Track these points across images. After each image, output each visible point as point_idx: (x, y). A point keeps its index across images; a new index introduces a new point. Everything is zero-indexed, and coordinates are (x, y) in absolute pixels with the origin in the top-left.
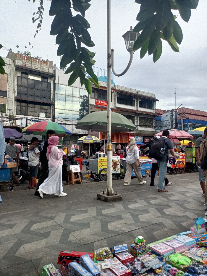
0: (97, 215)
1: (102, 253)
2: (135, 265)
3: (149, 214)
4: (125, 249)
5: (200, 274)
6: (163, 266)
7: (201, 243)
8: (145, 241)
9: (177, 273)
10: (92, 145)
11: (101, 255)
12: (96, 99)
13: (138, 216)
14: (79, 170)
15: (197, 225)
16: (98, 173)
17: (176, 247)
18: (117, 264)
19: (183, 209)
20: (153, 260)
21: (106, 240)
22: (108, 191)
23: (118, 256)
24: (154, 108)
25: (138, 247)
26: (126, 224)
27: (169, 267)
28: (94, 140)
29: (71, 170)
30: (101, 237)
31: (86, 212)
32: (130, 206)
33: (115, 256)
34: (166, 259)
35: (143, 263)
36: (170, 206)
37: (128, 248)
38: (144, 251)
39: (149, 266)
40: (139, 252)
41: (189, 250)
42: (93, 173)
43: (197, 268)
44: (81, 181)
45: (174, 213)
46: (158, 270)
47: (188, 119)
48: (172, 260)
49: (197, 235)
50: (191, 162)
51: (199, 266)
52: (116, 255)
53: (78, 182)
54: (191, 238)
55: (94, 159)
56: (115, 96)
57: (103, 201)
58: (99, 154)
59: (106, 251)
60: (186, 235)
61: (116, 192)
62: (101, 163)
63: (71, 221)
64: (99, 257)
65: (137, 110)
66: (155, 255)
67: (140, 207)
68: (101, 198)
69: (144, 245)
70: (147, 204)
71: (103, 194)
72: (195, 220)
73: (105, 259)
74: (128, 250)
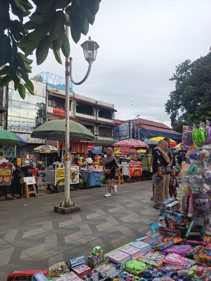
0: (54, 229)
1: (57, 268)
2: (92, 277)
3: (107, 223)
4: (82, 262)
5: (154, 277)
6: (120, 274)
7: (155, 247)
8: (102, 251)
9: (133, 279)
10: (48, 154)
11: (56, 270)
12: (54, 107)
13: (97, 226)
14: (34, 182)
15: (152, 230)
16: (55, 185)
17: (133, 253)
18: (74, 278)
19: (139, 216)
20: (110, 270)
22: (65, 202)
23: (74, 269)
24: (113, 118)
25: (95, 258)
26: (83, 235)
27: (126, 275)
28: (51, 149)
29: (25, 182)
30: (57, 252)
31: (41, 226)
32: (88, 217)
33: (71, 270)
34: (122, 267)
35: (100, 274)
36: (127, 214)
37: (85, 260)
38: (101, 261)
39: (106, 276)
40: (96, 263)
41: (144, 255)
42: (50, 185)
43: (151, 272)
44: (36, 193)
45: (131, 221)
46: (115, 279)
47: (144, 129)
48: (129, 267)
49: (152, 240)
50: (147, 170)
51: (153, 270)
52: (72, 268)
53: (32, 195)
54: (146, 244)
55: (51, 169)
56: (74, 105)
57: (61, 213)
58: (56, 164)
59: (62, 266)
60: (142, 240)
61: (74, 203)
62: (59, 173)
63: (23, 237)
64: (54, 273)
65: (97, 120)
67: (99, 216)
68: (58, 210)
69: (102, 255)
71: (61, 206)
72: (150, 225)
73: (61, 274)
74: (85, 262)
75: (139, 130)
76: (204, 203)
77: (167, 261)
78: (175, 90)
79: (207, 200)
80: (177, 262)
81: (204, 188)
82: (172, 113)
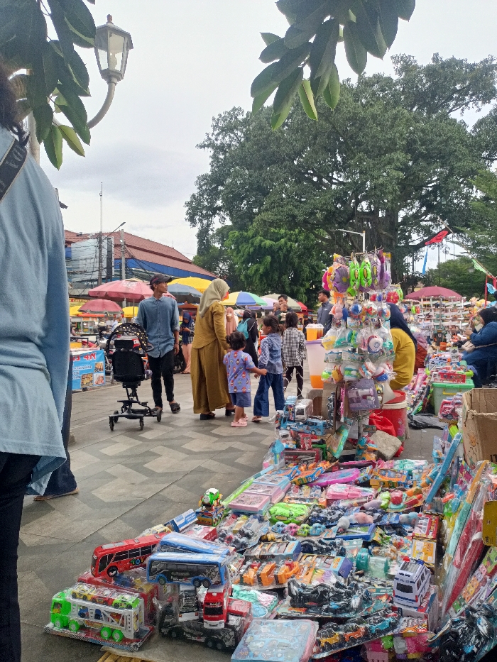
8: (221, 496)
9: (299, 529)
13: (146, 465)
15: (275, 454)
17: (272, 493)
19: (217, 439)
20: (250, 524)
21: (119, 521)
25: (212, 509)
26: (133, 484)
27: (282, 526)
30: (104, 520)
32: (107, 452)
34: (266, 516)
37: (195, 516)
45: (208, 448)
46: (268, 535)
47: (133, 258)
48: (279, 514)
66: (245, 517)
69: (221, 504)
70: (141, 442)
75: (123, 261)
76: (365, 397)
77: (333, 495)
78: (210, 173)
79: (371, 390)
80: (352, 495)
81: (367, 369)
82: (199, 225)
